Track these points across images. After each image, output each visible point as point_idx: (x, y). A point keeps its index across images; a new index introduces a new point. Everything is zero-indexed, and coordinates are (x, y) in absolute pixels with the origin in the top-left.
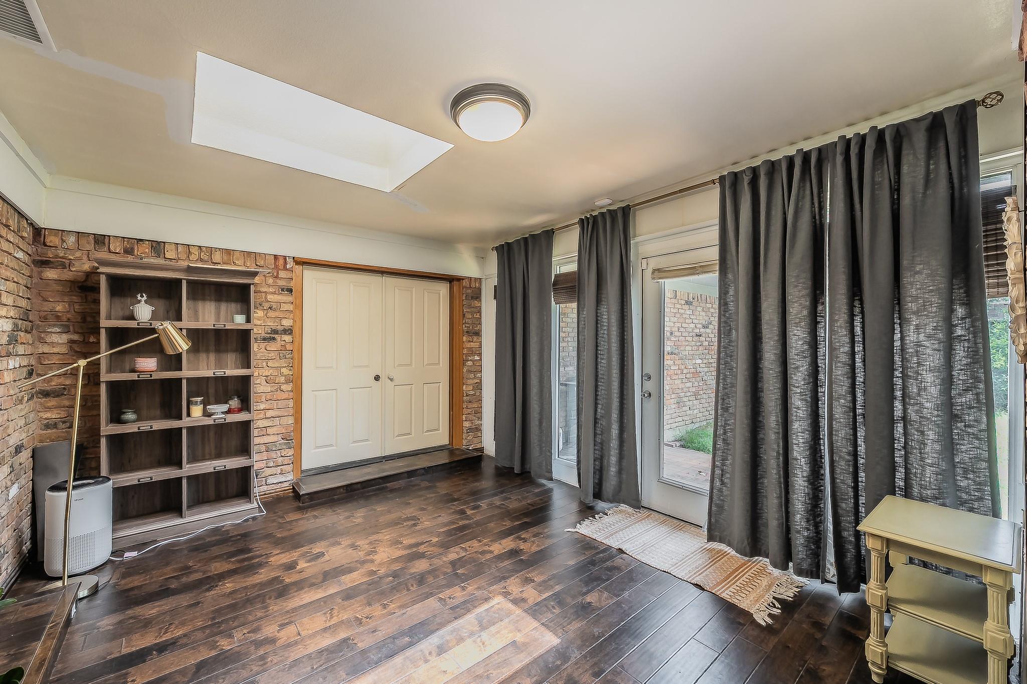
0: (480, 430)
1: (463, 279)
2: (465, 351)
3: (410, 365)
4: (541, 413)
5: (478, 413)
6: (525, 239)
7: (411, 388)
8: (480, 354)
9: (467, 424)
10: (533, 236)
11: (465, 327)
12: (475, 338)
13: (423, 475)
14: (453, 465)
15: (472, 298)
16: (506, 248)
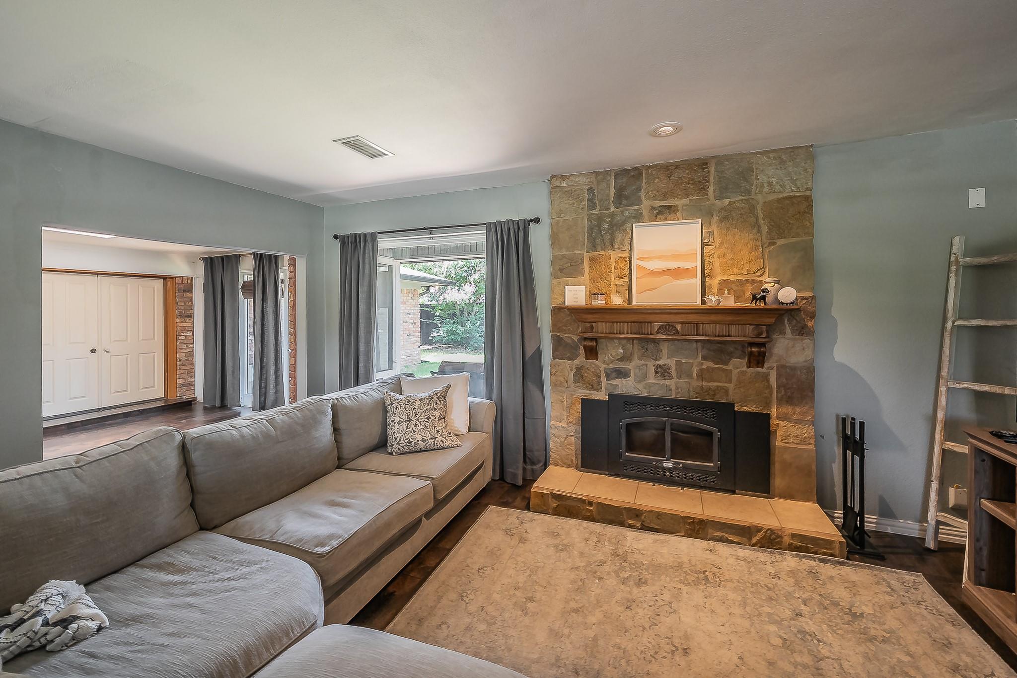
0: (193, 385)
1: (176, 278)
2: (178, 329)
3: (127, 340)
4: (233, 367)
5: (191, 373)
6: (222, 257)
7: (127, 358)
8: (192, 331)
9: (180, 381)
10: (227, 256)
11: (178, 311)
12: (187, 320)
13: (138, 415)
14: (166, 408)
15: (184, 291)
16: (209, 261)
